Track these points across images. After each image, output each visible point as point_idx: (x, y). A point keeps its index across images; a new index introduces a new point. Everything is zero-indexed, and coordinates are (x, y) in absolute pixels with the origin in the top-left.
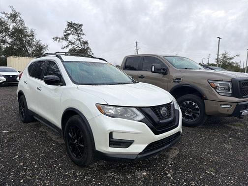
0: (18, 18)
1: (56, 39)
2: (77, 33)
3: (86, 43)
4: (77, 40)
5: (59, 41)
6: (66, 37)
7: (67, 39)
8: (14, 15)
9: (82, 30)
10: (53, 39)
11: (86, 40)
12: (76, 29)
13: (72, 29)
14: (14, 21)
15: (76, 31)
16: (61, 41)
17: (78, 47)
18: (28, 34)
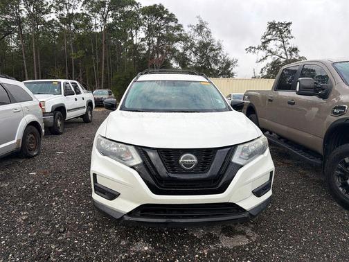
0: (205, 29)
1: (250, 49)
2: (282, 37)
3: (295, 50)
4: (281, 46)
5: (254, 52)
6: (264, 45)
7: (265, 47)
8: (201, 26)
9: (289, 32)
10: (246, 49)
11: (295, 46)
12: (280, 31)
13: (274, 33)
14: (200, 34)
15: (281, 34)
16: (257, 51)
17: (281, 57)
18: (214, 47)
